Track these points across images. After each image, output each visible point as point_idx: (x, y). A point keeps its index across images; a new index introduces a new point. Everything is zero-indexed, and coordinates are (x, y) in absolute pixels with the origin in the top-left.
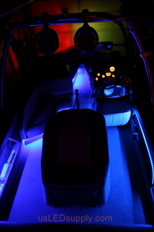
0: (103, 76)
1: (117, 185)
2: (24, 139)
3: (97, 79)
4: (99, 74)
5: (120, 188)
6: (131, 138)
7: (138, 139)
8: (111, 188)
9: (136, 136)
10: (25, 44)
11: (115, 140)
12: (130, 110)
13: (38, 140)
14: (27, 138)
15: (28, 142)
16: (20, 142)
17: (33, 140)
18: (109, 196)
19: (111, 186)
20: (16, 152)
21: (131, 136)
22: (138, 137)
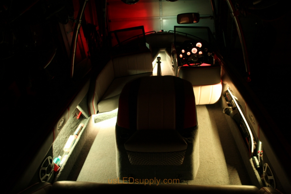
0: (189, 53)
1: (207, 161)
2: (95, 114)
3: (181, 56)
4: (183, 51)
5: (211, 163)
6: (224, 112)
7: (232, 112)
8: (200, 165)
9: (229, 110)
10: (97, 28)
11: (204, 119)
12: (221, 83)
13: (110, 118)
14: (98, 112)
15: (99, 119)
16: (89, 117)
17: (104, 117)
18: (198, 171)
19: (201, 162)
20: (84, 125)
21: (224, 110)
22: (232, 110)
